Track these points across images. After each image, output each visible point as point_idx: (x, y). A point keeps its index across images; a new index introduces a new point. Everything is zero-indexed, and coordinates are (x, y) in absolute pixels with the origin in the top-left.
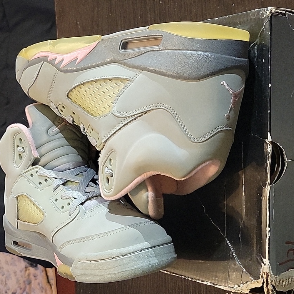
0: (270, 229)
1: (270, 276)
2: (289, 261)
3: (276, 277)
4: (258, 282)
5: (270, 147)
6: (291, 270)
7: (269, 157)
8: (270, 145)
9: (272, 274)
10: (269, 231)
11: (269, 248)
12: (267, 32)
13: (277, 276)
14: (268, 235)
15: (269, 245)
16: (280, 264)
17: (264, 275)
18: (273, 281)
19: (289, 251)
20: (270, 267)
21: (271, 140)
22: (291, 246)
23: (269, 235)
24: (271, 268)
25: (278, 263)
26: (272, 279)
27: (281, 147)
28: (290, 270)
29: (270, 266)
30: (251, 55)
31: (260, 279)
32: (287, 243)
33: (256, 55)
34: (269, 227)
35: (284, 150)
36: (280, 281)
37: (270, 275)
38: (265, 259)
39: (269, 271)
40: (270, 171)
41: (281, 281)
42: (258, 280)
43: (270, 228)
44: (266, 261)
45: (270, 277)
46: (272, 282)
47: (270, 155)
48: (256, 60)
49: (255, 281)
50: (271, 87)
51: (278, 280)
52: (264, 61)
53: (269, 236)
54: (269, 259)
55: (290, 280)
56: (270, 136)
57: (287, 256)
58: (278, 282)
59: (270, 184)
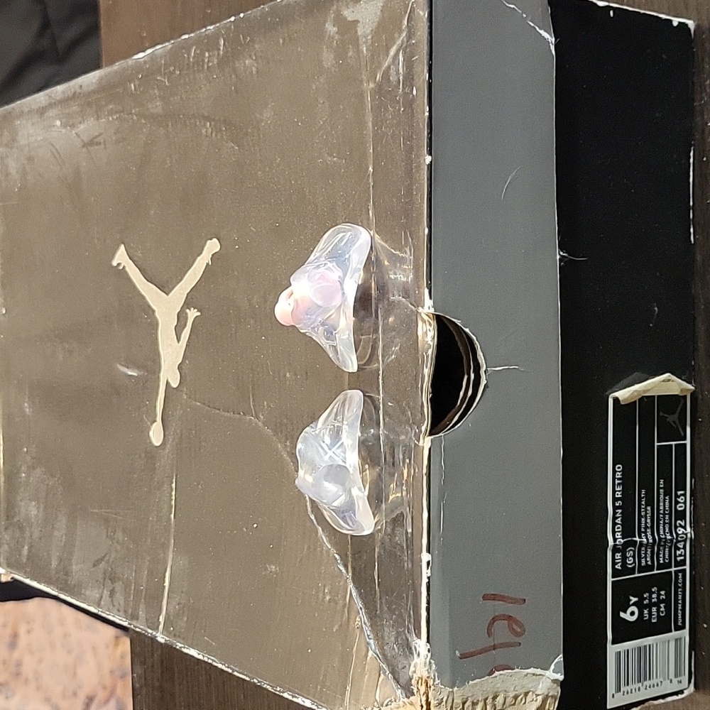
0: (430, 559)
1: (432, 687)
2: (494, 648)
3: (451, 690)
4: (411, 704)
5: (432, 329)
6: (501, 672)
7: (427, 357)
8: (430, 325)
9: (437, 681)
10: (428, 563)
11: (428, 609)
12: (421, 13)
13: (456, 688)
14: (426, 573)
15: (428, 603)
16: (463, 656)
17: (421, 685)
18: (444, 703)
19: (494, 620)
20: (430, 663)
21: (432, 310)
22: (501, 608)
23: (429, 575)
24: (434, 667)
25: (457, 652)
26: (440, 697)
27: (467, 330)
28: (497, 673)
29: (431, 658)
30: (391, 78)
31: (413, 694)
32: (485, 597)
33: (401, 78)
34: (428, 551)
35: (474, 338)
36: (464, 704)
37: (433, 685)
38: (418, 641)
39: (429, 673)
40: (430, 396)
41: (468, 703)
42: (411, 698)
43: (430, 556)
44: (421, 645)
45: (434, 690)
46: (440, 704)
47: (430, 352)
48: (401, 90)
49: (406, 700)
50: (431, 162)
51: (458, 701)
52: (415, 92)
53: (429, 578)
54: (428, 641)
55: (500, 700)
56: (431, 298)
57: (489, 634)
58: (457, 704)
59: (431, 434)
